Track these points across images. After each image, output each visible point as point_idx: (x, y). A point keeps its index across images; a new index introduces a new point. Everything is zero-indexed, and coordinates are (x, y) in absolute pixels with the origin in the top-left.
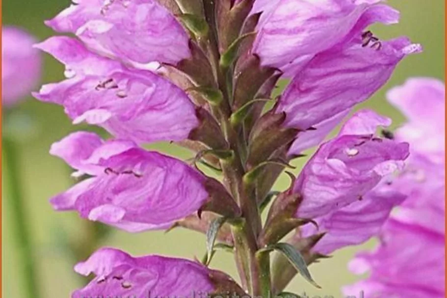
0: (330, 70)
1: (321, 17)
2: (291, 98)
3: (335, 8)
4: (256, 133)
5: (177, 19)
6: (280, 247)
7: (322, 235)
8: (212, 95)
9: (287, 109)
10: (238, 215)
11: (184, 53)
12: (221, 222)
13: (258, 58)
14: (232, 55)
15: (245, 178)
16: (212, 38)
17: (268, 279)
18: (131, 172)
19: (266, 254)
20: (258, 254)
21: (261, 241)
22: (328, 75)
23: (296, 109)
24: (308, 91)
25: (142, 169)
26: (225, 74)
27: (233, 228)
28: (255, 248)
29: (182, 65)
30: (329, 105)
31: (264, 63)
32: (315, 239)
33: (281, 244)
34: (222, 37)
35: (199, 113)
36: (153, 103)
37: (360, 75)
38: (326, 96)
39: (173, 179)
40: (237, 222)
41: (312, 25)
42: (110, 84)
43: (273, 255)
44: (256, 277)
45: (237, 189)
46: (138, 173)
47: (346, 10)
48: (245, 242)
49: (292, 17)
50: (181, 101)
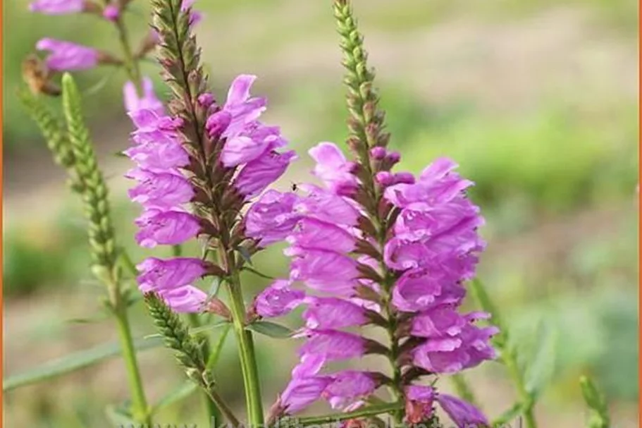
0: (255, 169)
1: (248, 147)
2: (239, 181)
3: (253, 144)
4: (224, 196)
5: (184, 146)
6: (238, 249)
7: (261, 239)
8: (203, 179)
9: (238, 186)
10: (218, 234)
11: (188, 162)
12: (210, 238)
13: (222, 164)
14: (212, 160)
15: (221, 217)
16: (202, 152)
17: (234, 263)
18: (159, 224)
19: (232, 252)
20: (228, 251)
21: (229, 245)
22: (254, 172)
23: (242, 187)
24: (246, 178)
25: (165, 222)
26: (209, 168)
27: (216, 240)
28: (227, 249)
29: (186, 168)
30: (256, 185)
31: (226, 165)
32: (258, 241)
33: (240, 247)
34: (207, 153)
35: (195, 190)
36: (170, 190)
37: (270, 172)
38: (255, 180)
39: (181, 225)
40: (218, 237)
41: (245, 150)
42: (148, 183)
43: (236, 253)
44: (228, 262)
45: (217, 222)
46: (163, 224)
47: (259, 145)
48: (222, 245)
49: (235, 146)
50: (186, 186)
